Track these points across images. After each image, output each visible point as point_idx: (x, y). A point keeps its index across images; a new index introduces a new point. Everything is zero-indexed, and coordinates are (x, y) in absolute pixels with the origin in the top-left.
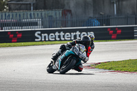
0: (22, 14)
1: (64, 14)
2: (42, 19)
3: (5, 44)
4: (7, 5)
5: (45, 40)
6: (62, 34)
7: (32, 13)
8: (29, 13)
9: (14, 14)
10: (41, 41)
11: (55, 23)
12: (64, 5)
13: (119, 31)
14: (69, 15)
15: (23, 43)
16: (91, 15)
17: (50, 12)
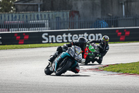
0: (29, 15)
1: (72, 15)
2: (49, 20)
3: (12, 46)
4: (14, 6)
5: (52, 42)
6: (69, 35)
7: (39, 14)
8: (36, 14)
9: (21, 15)
10: (48, 43)
11: (62, 25)
12: (72, 6)
13: (128, 33)
14: (77, 17)
15: (29, 45)
16: (100, 16)
17: (58, 13)
